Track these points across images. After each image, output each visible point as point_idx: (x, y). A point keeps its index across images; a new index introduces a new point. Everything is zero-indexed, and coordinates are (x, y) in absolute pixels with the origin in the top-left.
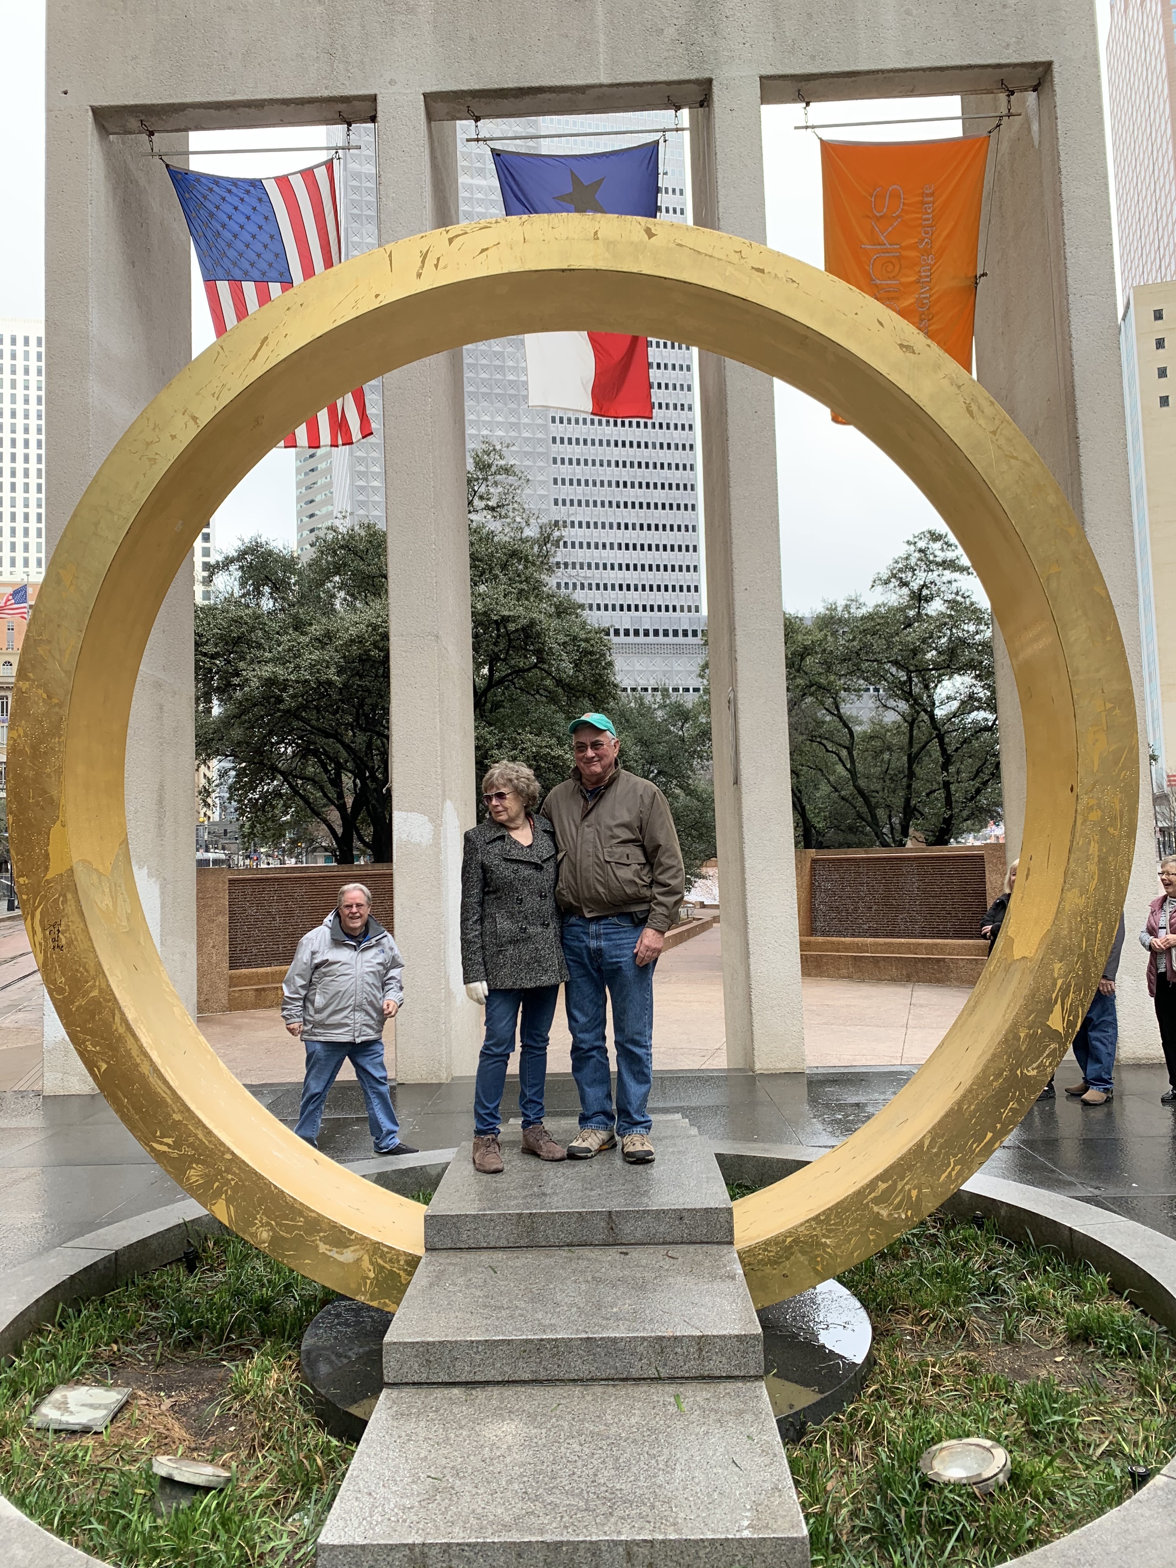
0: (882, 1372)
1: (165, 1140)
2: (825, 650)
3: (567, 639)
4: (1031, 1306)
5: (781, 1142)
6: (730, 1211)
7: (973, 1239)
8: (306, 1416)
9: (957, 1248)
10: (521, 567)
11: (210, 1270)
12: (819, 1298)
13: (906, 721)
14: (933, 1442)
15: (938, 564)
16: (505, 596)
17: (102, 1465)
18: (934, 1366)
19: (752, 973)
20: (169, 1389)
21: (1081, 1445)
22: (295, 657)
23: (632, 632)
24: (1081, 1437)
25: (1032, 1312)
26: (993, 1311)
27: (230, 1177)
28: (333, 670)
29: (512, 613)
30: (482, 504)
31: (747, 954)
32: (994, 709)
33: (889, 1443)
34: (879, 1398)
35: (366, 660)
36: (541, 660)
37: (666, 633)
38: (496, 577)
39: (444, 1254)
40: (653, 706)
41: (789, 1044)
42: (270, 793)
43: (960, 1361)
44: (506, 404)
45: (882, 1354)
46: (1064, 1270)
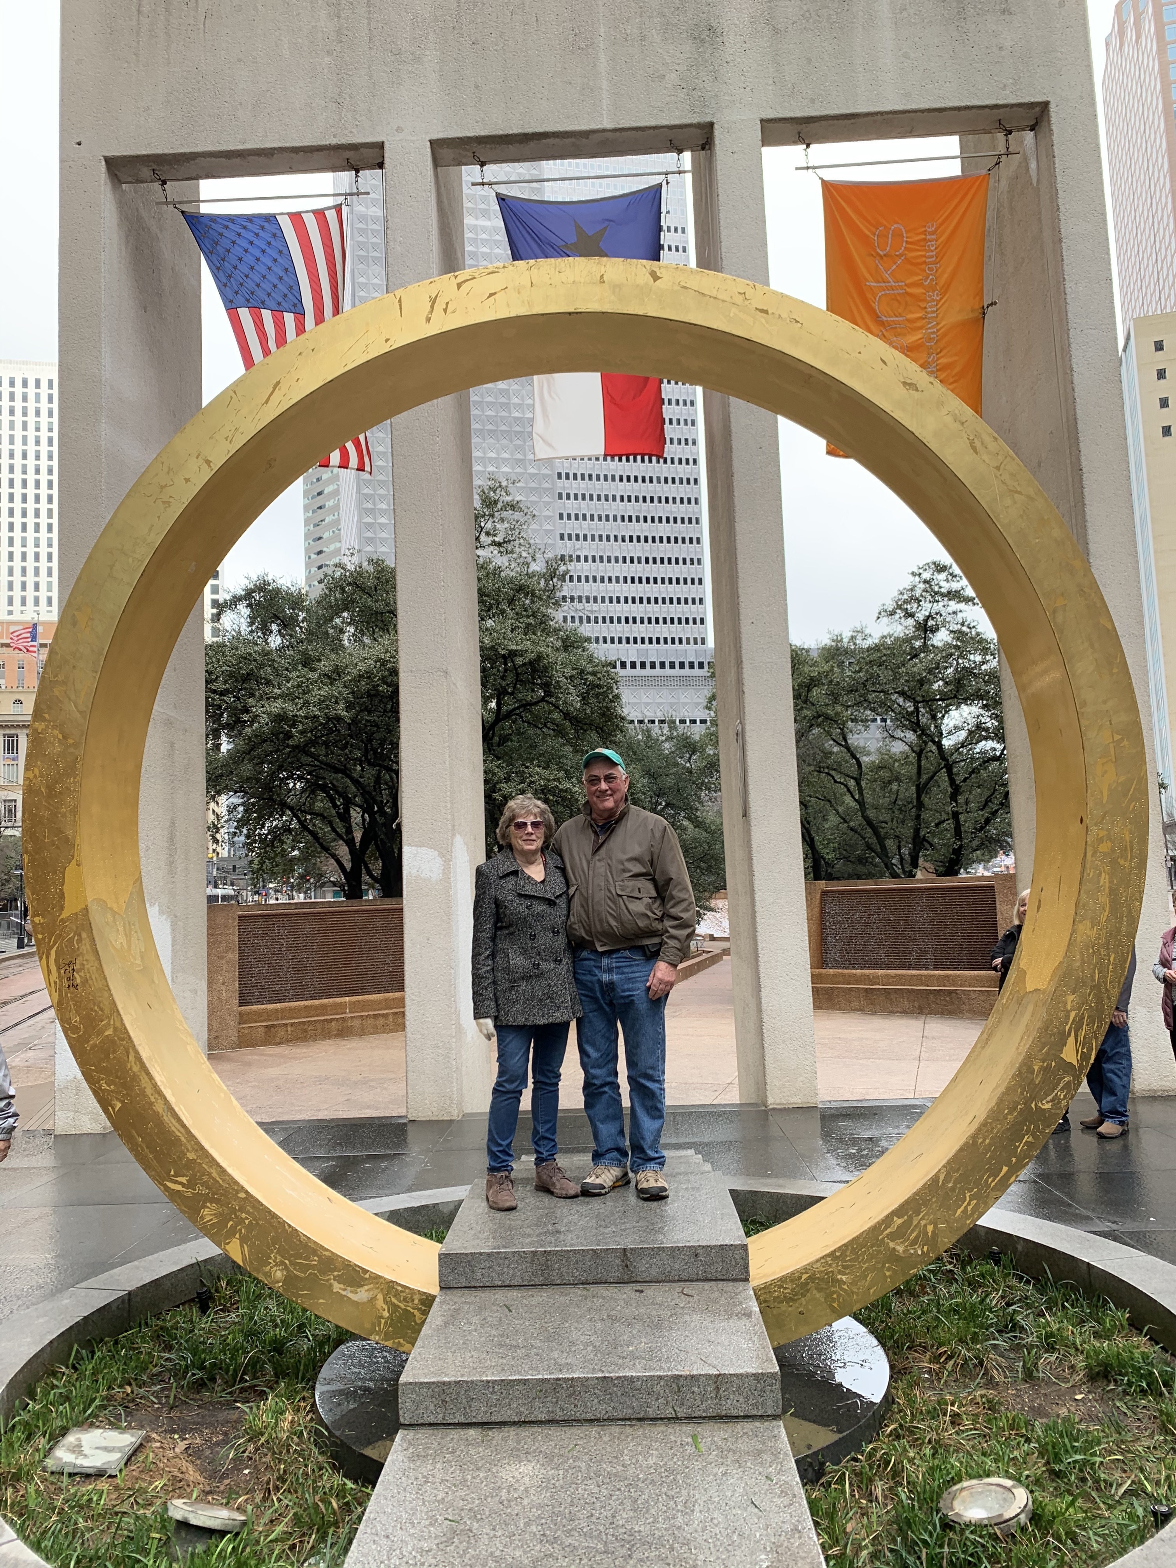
0: (900, 1411)
1: (179, 1179)
2: (831, 681)
3: (574, 672)
4: (1050, 1343)
5: (795, 1177)
6: (745, 1247)
7: (990, 1275)
8: (321, 1459)
9: (973, 1284)
10: (527, 602)
11: (222, 1310)
12: (836, 1335)
13: (914, 751)
14: (953, 1482)
15: (943, 595)
16: (512, 630)
17: (117, 1509)
18: (952, 1405)
19: (764, 1006)
20: (182, 1431)
21: (1102, 1485)
22: (304, 693)
23: (638, 665)
24: (1103, 1476)
25: (1051, 1348)
26: (1012, 1348)
27: (244, 1215)
28: (342, 705)
29: (519, 648)
30: (489, 540)
31: (758, 988)
32: (1001, 739)
33: (908, 1483)
34: (898, 1437)
35: (375, 695)
36: (548, 694)
37: (672, 666)
38: (503, 612)
39: (459, 1293)
40: (661, 738)
41: (801, 1079)
42: (279, 829)
43: (979, 1400)
44: (511, 441)
45: (900, 1392)
46: (1082, 1306)
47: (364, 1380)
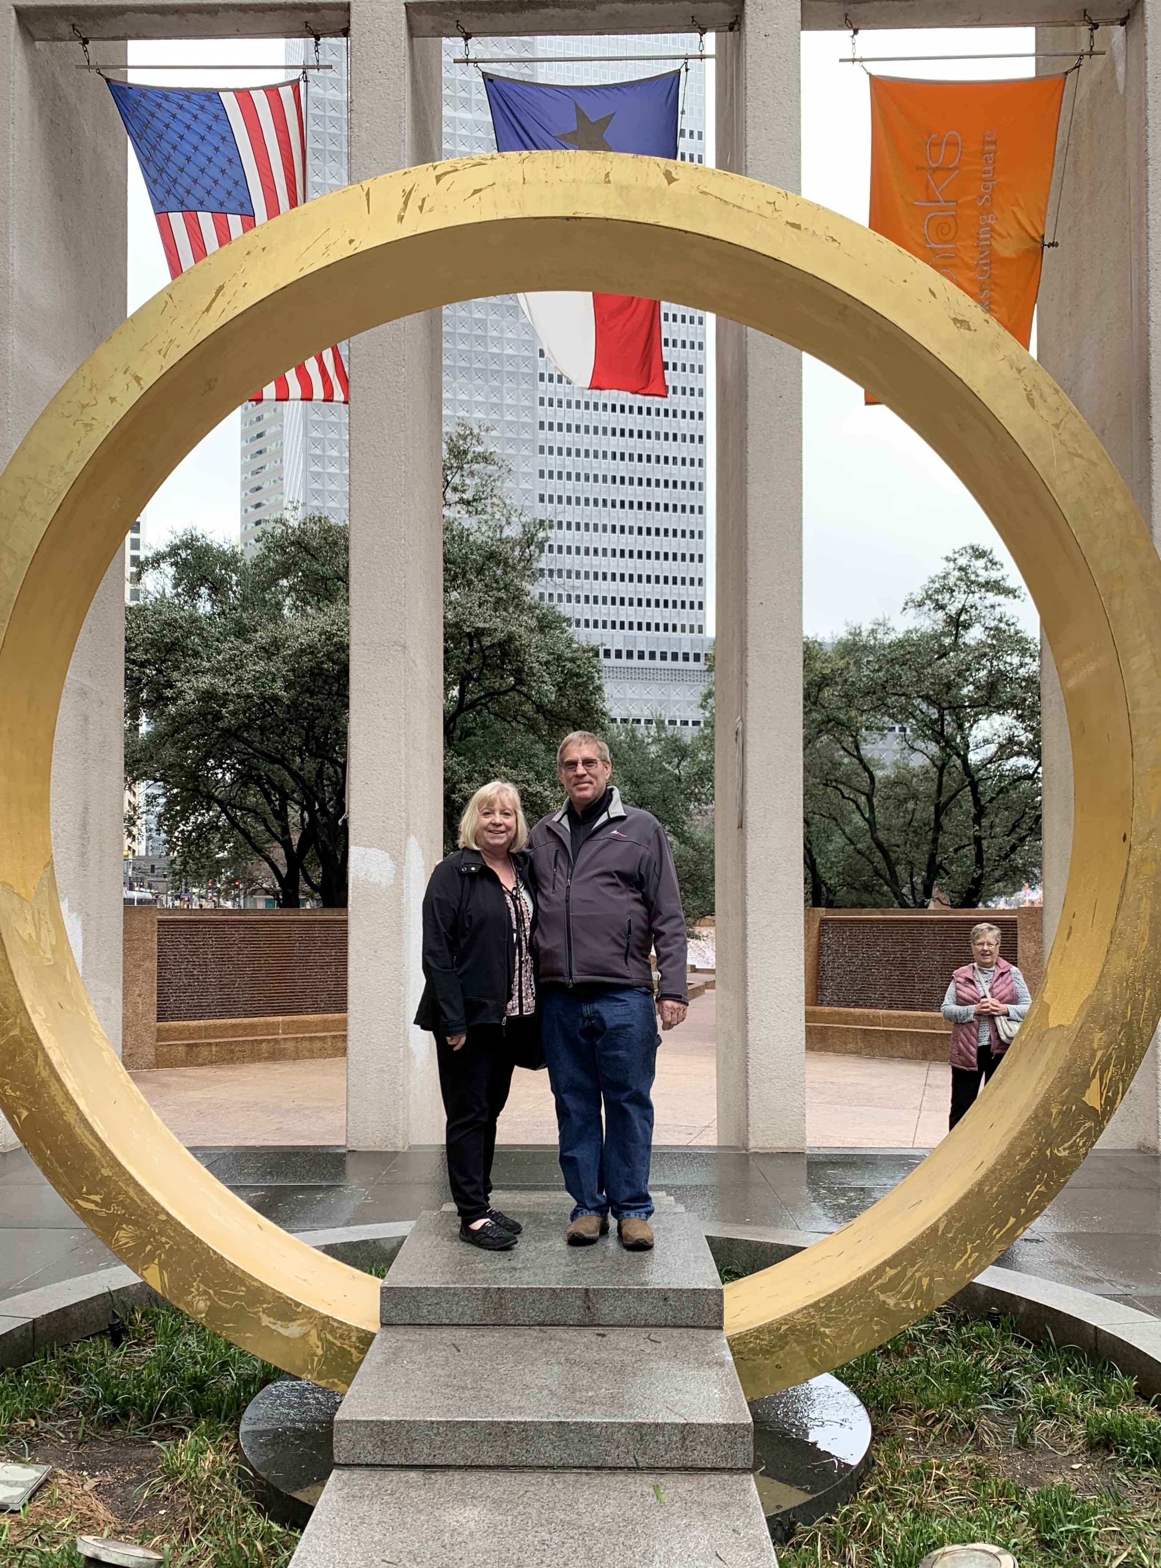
0: (881, 1473)
1: (92, 1197)
2: (846, 681)
3: (551, 658)
4: (1048, 1409)
5: (776, 1226)
6: (720, 1293)
7: (987, 1337)
8: (244, 1500)
9: (968, 1346)
10: (499, 572)
11: (136, 1344)
12: (815, 1393)
13: (935, 766)
14: (934, 1546)
15: (979, 585)
16: (480, 606)
17: (20, 1545)
18: (938, 1468)
19: (750, 1042)
20: (92, 1469)
21: (1096, 1556)
22: (237, 669)
23: (624, 654)
24: (1097, 1547)
25: (1050, 1415)
26: (1005, 1415)
27: (164, 1239)
28: (279, 684)
29: (487, 626)
30: (456, 497)
31: (744, 1019)
32: (1037, 754)
33: (886, 1547)
34: (877, 1500)
35: (318, 674)
36: (520, 681)
37: (664, 656)
38: (470, 583)
39: (401, 1330)
40: (646, 740)
41: (788, 1121)
42: (205, 826)
43: (967, 1465)
44: (487, 382)
45: (882, 1454)
46: (1086, 1372)
47: (293, 1421)
